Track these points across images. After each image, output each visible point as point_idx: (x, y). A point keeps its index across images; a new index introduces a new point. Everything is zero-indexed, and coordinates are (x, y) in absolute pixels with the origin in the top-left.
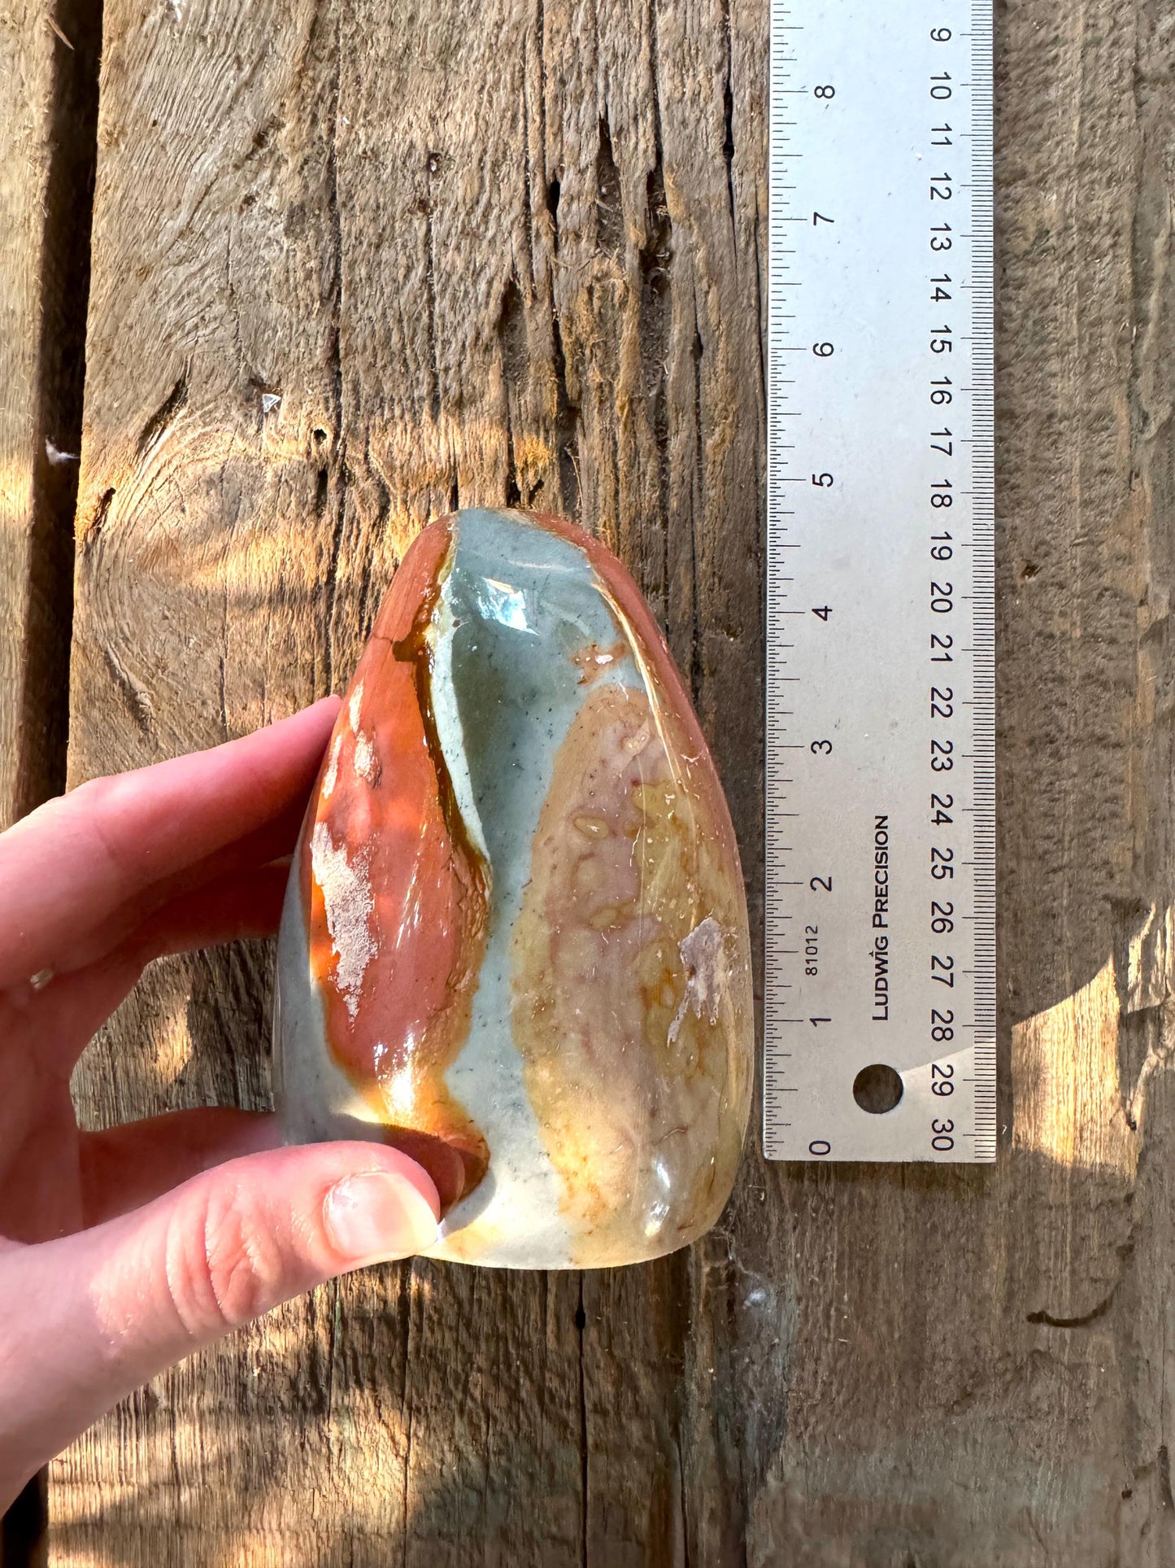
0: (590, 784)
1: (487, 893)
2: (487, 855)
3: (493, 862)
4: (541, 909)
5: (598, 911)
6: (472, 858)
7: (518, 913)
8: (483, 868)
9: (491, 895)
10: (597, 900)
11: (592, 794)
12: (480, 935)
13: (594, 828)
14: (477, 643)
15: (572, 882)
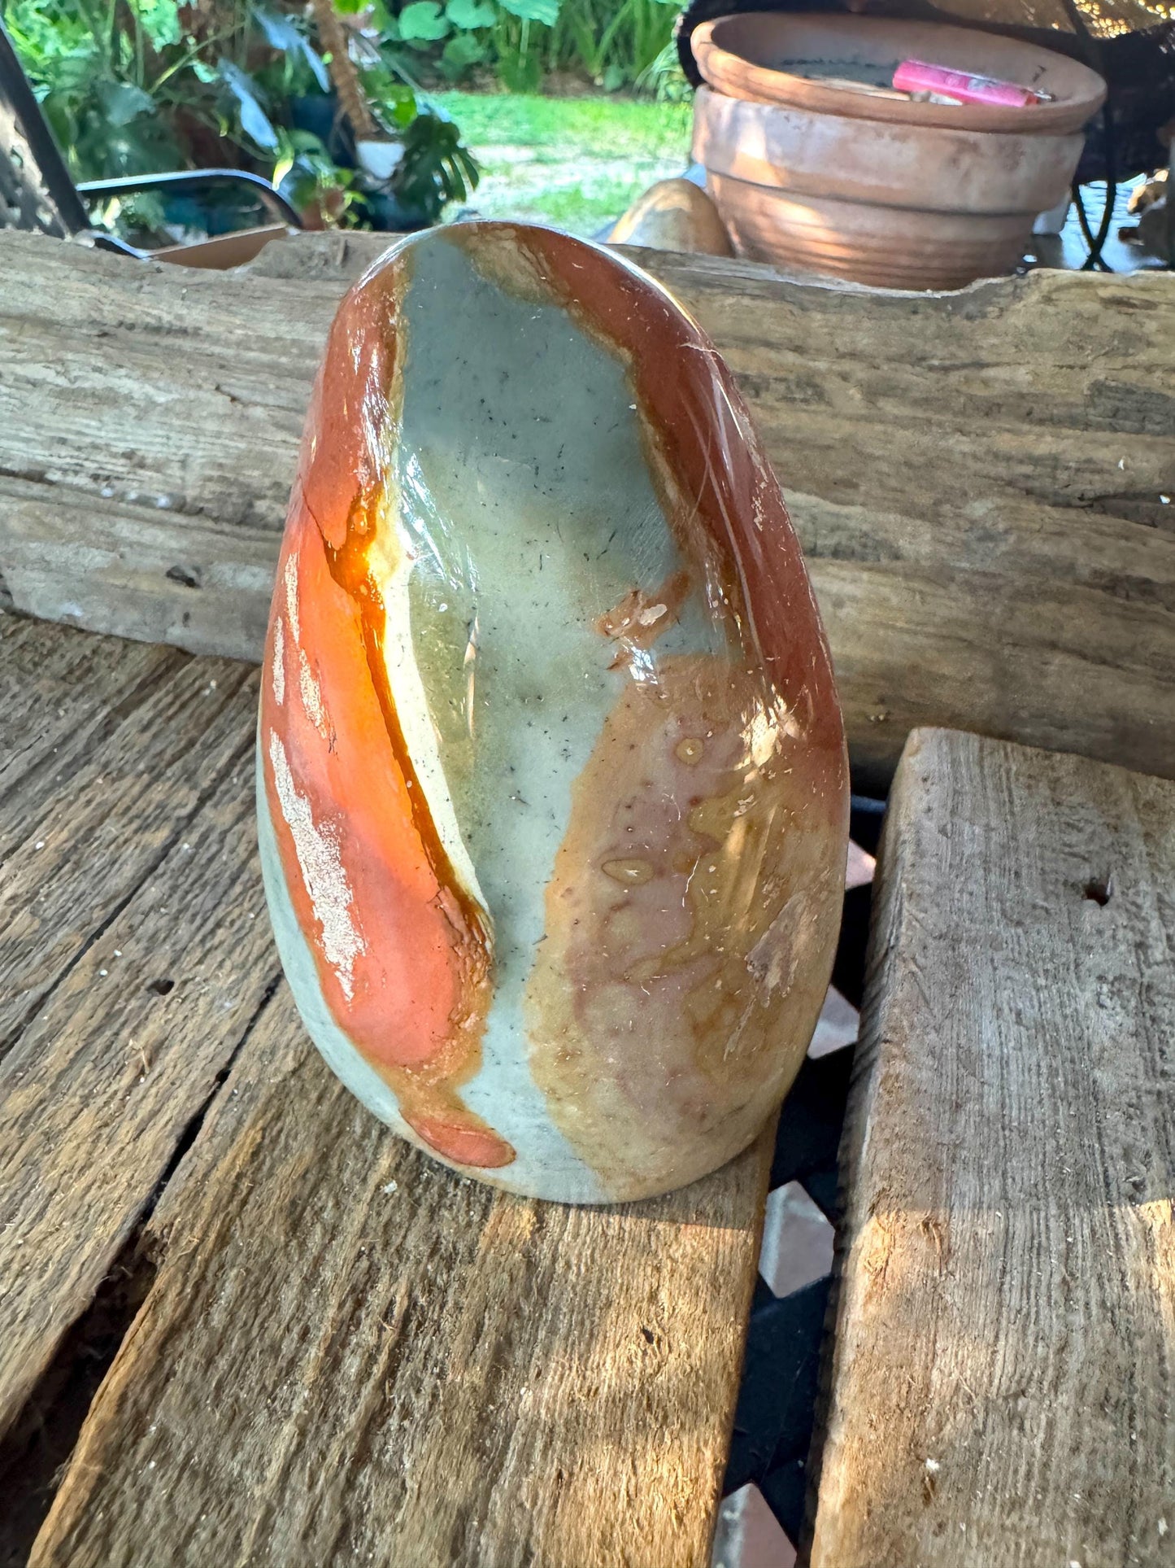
0: (626, 817)
1: (488, 945)
2: (484, 904)
3: (494, 912)
4: (561, 967)
5: (636, 963)
6: (466, 906)
7: (530, 970)
8: (481, 919)
9: (495, 947)
10: (637, 953)
11: (630, 829)
12: (483, 985)
13: (632, 873)
14: (449, 601)
15: (602, 937)
